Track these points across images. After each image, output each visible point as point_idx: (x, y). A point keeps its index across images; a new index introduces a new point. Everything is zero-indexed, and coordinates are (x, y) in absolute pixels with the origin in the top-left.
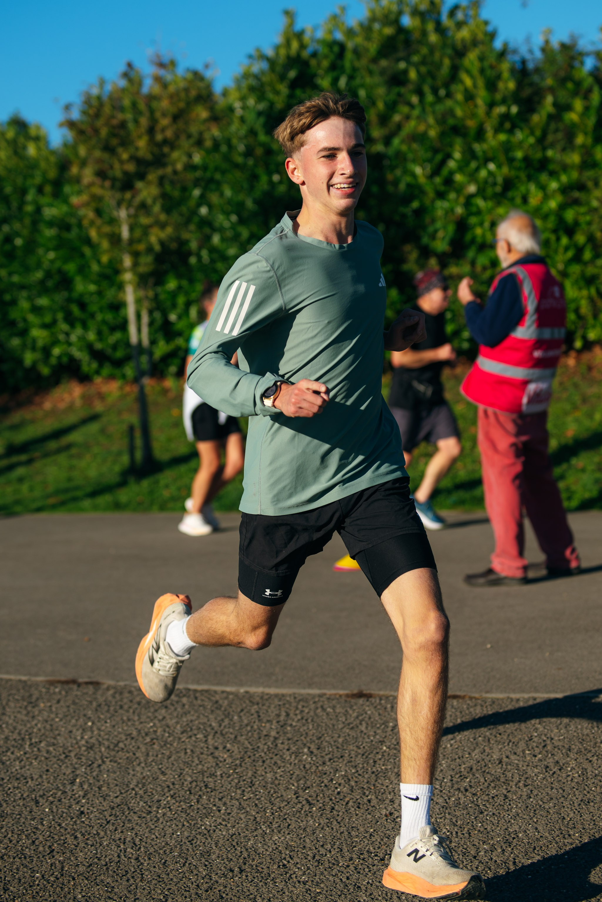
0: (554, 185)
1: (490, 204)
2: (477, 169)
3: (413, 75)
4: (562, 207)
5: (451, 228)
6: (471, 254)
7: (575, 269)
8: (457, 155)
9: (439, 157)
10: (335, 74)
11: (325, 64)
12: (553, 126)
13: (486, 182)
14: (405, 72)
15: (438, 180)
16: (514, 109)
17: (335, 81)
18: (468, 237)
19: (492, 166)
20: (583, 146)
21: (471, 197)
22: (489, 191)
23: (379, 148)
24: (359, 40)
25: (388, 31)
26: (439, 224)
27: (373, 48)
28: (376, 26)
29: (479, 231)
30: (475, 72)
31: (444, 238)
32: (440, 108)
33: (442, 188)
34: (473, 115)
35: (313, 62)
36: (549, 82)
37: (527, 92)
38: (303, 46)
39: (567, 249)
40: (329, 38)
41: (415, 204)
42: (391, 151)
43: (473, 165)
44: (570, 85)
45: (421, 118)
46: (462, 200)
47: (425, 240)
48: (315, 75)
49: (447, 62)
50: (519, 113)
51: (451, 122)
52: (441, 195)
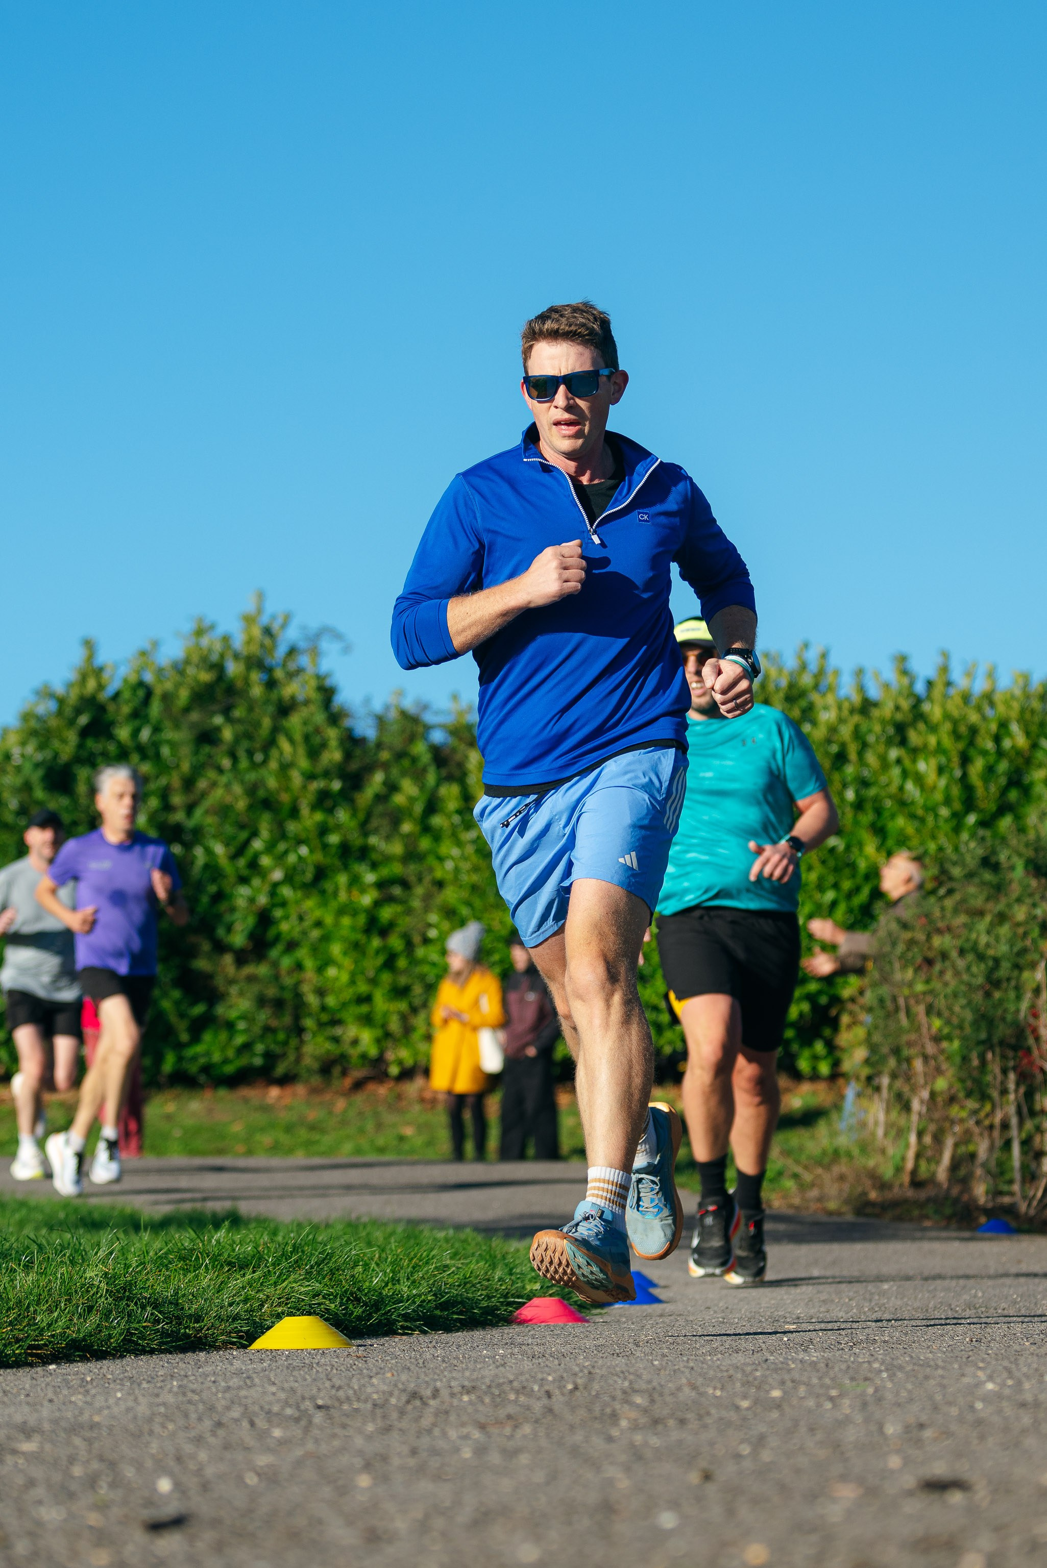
0: (370, 878)
1: (299, 894)
2: (286, 852)
3: (227, 734)
4: (377, 904)
5: (251, 921)
6: (274, 953)
7: (386, 978)
8: (265, 833)
9: (244, 835)
10: (137, 723)
11: (126, 710)
12: (380, 808)
13: (294, 868)
14: (218, 729)
15: (242, 862)
16: (336, 785)
17: (136, 733)
18: (271, 933)
19: (304, 851)
20: (408, 836)
21: (276, 885)
22: (298, 879)
23: (179, 816)
24: (168, 686)
25: (206, 677)
26: (238, 915)
27: (184, 695)
28: (191, 671)
29: (284, 927)
30: (298, 737)
31: (242, 931)
32: (252, 777)
33: (245, 872)
34: (287, 789)
35: (111, 708)
36: (385, 755)
37: (354, 766)
38: (101, 687)
39: (378, 952)
40: (133, 679)
41: (212, 889)
42: (191, 824)
43: (282, 847)
44: (406, 763)
45: (228, 786)
46: (266, 888)
47: (221, 932)
48: (112, 723)
49: (267, 723)
50: (342, 791)
51: (261, 793)
52: (244, 880)
